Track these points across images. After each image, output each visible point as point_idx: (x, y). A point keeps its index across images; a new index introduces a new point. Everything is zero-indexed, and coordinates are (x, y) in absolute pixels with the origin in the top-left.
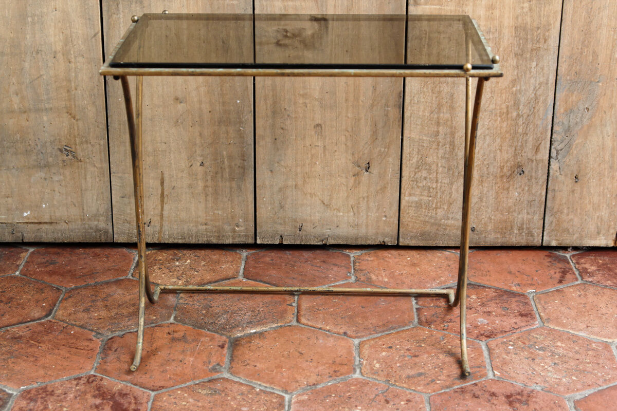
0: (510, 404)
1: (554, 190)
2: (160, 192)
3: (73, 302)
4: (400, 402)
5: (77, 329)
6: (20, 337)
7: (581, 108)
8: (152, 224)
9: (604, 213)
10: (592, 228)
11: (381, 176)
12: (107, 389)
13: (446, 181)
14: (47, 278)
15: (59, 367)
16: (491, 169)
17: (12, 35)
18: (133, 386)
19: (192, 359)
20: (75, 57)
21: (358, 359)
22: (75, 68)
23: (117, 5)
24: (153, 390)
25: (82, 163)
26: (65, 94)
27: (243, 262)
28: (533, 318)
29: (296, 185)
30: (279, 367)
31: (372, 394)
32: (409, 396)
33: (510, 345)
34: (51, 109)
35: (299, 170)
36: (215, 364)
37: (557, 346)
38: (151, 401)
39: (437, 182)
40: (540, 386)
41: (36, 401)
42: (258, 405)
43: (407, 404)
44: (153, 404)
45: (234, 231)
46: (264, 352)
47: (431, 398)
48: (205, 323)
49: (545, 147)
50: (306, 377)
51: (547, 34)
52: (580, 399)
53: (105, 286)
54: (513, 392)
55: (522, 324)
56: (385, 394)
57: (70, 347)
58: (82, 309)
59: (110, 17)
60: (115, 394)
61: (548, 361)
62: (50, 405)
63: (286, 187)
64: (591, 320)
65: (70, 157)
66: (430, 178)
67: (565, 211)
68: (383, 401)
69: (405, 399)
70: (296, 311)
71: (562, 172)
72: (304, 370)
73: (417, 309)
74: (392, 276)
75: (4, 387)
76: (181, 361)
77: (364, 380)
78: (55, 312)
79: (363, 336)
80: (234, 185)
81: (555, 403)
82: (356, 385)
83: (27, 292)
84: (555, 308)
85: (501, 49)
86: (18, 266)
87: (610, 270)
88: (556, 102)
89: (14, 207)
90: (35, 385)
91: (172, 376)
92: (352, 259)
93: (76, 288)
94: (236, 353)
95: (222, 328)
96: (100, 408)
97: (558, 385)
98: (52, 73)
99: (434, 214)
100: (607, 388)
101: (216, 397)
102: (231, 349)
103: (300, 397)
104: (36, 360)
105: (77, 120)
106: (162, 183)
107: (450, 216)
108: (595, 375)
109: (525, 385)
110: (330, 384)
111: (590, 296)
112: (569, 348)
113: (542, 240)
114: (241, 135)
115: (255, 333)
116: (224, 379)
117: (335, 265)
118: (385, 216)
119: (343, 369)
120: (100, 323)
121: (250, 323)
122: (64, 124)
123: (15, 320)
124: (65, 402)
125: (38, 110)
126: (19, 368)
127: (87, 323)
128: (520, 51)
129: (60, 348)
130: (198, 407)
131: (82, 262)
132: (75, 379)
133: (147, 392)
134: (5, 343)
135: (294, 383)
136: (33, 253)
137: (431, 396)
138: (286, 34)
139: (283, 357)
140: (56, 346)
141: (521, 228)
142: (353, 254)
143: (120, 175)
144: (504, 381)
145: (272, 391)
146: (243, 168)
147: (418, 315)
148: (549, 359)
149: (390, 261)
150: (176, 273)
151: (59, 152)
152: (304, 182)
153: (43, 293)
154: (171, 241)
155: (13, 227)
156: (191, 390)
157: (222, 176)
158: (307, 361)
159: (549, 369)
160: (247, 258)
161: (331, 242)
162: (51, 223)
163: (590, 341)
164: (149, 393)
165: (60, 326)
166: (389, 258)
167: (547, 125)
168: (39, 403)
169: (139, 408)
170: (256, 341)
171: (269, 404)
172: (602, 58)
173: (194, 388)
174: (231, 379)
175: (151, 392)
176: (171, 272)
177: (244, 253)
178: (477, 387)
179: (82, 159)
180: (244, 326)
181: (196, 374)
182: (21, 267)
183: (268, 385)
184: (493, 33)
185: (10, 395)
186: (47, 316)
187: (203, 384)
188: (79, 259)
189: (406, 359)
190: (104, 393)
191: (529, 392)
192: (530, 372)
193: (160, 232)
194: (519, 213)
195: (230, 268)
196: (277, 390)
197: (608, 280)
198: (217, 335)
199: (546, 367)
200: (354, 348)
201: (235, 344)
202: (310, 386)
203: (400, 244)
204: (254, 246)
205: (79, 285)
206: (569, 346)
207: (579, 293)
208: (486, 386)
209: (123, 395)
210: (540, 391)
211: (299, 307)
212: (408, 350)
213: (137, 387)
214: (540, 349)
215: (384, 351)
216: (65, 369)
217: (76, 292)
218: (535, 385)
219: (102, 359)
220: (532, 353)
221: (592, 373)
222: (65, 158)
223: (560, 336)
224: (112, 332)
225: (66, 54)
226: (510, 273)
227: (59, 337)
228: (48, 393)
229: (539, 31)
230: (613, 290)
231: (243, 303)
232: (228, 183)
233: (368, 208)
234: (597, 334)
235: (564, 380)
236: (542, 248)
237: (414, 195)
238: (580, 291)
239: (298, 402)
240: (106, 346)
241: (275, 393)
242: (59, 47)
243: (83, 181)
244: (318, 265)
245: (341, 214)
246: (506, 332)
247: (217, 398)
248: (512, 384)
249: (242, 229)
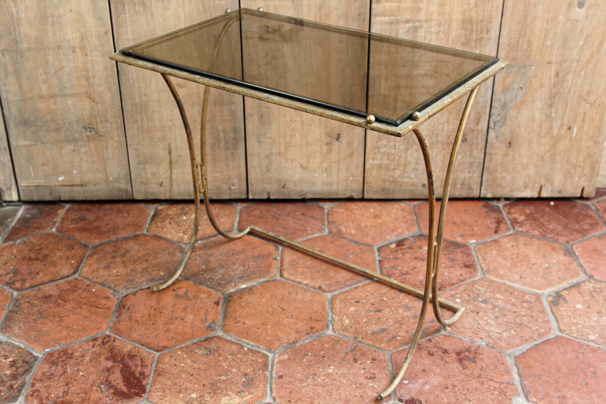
0: (460, 361)
1: (491, 154)
2: (168, 160)
3: (96, 259)
4: (366, 361)
5: (98, 286)
6: (50, 296)
7: (516, 87)
8: (164, 184)
9: (531, 171)
10: (521, 183)
11: (350, 144)
12: (118, 350)
13: (402, 148)
14: (78, 236)
15: (80, 328)
16: (440, 138)
17: (36, 34)
18: (140, 346)
19: (191, 317)
20: (91, 51)
21: (330, 314)
22: (92, 60)
23: (124, 6)
24: (157, 351)
25: (103, 138)
26: (84, 82)
27: (238, 216)
28: (476, 270)
29: (280, 153)
30: (264, 324)
31: (343, 353)
32: (374, 354)
33: (457, 298)
34: (74, 94)
35: (282, 140)
36: (210, 322)
37: (497, 299)
38: (155, 362)
39: (395, 148)
40: (485, 342)
41: (57, 365)
42: (246, 365)
43: (372, 363)
44: (156, 366)
45: (230, 189)
46: (252, 308)
47: (393, 356)
48: (204, 278)
49: (485, 120)
50: (287, 335)
51: (490, 26)
52: (520, 355)
53: (124, 242)
54: (462, 349)
55: (467, 276)
56: (354, 352)
57: (90, 306)
58: (104, 265)
59: (118, 17)
60: (125, 356)
61: (490, 314)
62: (68, 369)
63: (271, 154)
64: (524, 271)
65: (93, 133)
66: (389, 146)
67: (500, 170)
68: (352, 360)
69: (370, 358)
70: (280, 265)
71: (498, 140)
72: (285, 327)
73: (380, 261)
74: (358, 228)
75: (32, 349)
76: (182, 319)
77: (336, 337)
78: (82, 269)
79: (334, 290)
80: (229, 153)
81: (498, 360)
82: (329, 343)
83: (60, 250)
84: (493, 259)
85: (450, 39)
86: (55, 223)
87: (536, 219)
88: (495, 83)
89: (50, 173)
90: (58, 347)
91: (174, 336)
92: (326, 211)
93: (101, 245)
94: (229, 310)
95: (218, 284)
96: (111, 371)
97: (500, 340)
98: (72, 64)
99: (392, 174)
100: (542, 343)
101: (211, 357)
102: (225, 305)
103: (282, 356)
104: (61, 320)
105: (97, 103)
106: (170, 153)
107: (406, 175)
108: (531, 328)
109: (472, 341)
110: (307, 341)
111: (521, 246)
112: (507, 300)
113: (480, 193)
114: (233, 114)
115: (245, 288)
116: (217, 337)
117: (312, 217)
118: (353, 176)
119: (318, 326)
120: (118, 280)
121: (242, 279)
122: (86, 107)
123: (47, 279)
124: (82, 365)
125: (64, 96)
126: (47, 329)
127: (106, 280)
128: (466, 41)
129: (83, 307)
130: (194, 369)
131: (107, 218)
132: (93, 340)
133: (152, 353)
134: (37, 302)
135: (276, 342)
136: (68, 210)
137: (393, 354)
138: (267, 29)
139: (268, 313)
140: (79, 305)
141: (463, 184)
142: (327, 206)
143: (135, 146)
144: (455, 337)
145: (258, 350)
146: (235, 139)
147: (380, 268)
148: (491, 312)
149: (357, 212)
150: (182, 228)
151: (83, 130)
152: (286, 150)
153: (73, 249)
154: (179, 198)
155: (51, 189)
156: (189, 350)
157: (219, 146)
158: (288, 317)
159: (491, 322)
160: (241, 211)
161: (309, 196)
162: (81, 185)
163: (524, 293)
164: (154, 354)
165: (84, 283)
166: (357, 210)
167: (486, 102)
168: (59, 367)
169: (144, 371)
170: (246, 297)
171: (254, 365)
172: (535, 45)
173: (191, 347)
174: (223, 337)
175: (155, 353)
176: (178, 226)
177: (239, 206)
178: (431, 344)
179: (103, 134)
180: (237, 281)
181: (194, 333)
182: (57, 224)
183: (254, 344)
184: (444, 26)
185: (36, 358)
186: (74, 273)
187: (200, 343)
188: (105, 215)
189: (371, 314)
190: (116, 354)
191: (476, 349)
192: (475, 327)
193: (171, 190)
194: (462, 172)
195: (226, 222)
196: (262, 349)
197: (535, 230)
198: (213, 292)
199: (489, 321)
200: (327, 303)
201: (229, 299)
202: (290, 344)
203: (365, 197)
204: (247, 200)
205: (103, 241)
206: (507, 298)
207: (512, 244)
208: (439, 343)
209: (132, 357)
210: (485, 346)
211: (282, 260)
212: (373, 304)
213: (144, 348)
214: (482, 302)
215: (353, 306)
216: (84, 329)
217: (100, 248)
218: (481, 340)
219: (117, 318)
220: (476, 306)
221: (528, 327)
222: (89, 134)
223: (498, 288)
224: (127, 289)
225: (83, 48)
226: (454, 223)
227: (83, 296)
228: (68, 356)
229: (483, 23)
230: (540, 239)
231: (236, 257)
232: (224, 152)
233: (339, 170)
234: (529, 285)
235: (505, 334)
236: (479, 199)
237: (376, 159)
238: (512, 241)
239: (280, 362)
240: (121, 304)
241: (260, 352)
242: (77, 43)
243: (105, 152)
244: (298, 217)
245: (317, 175)
246: (453, 284)
247: (211, 359)
248: (461, 339)
249: (237, 187)
